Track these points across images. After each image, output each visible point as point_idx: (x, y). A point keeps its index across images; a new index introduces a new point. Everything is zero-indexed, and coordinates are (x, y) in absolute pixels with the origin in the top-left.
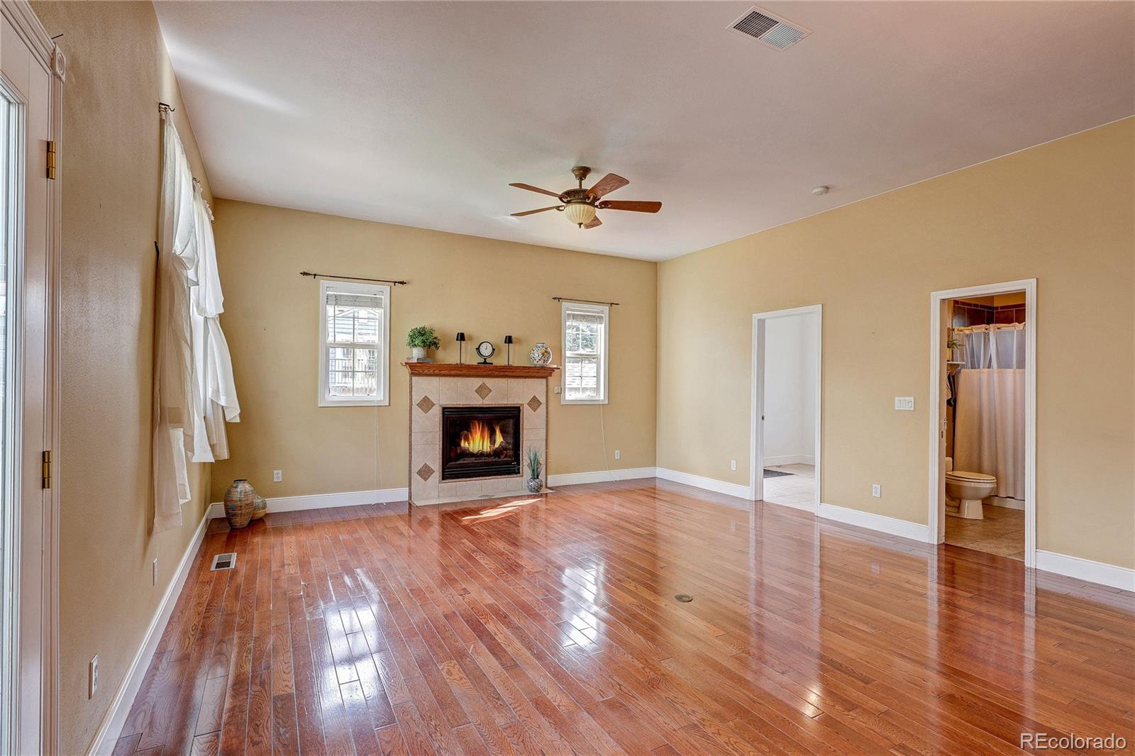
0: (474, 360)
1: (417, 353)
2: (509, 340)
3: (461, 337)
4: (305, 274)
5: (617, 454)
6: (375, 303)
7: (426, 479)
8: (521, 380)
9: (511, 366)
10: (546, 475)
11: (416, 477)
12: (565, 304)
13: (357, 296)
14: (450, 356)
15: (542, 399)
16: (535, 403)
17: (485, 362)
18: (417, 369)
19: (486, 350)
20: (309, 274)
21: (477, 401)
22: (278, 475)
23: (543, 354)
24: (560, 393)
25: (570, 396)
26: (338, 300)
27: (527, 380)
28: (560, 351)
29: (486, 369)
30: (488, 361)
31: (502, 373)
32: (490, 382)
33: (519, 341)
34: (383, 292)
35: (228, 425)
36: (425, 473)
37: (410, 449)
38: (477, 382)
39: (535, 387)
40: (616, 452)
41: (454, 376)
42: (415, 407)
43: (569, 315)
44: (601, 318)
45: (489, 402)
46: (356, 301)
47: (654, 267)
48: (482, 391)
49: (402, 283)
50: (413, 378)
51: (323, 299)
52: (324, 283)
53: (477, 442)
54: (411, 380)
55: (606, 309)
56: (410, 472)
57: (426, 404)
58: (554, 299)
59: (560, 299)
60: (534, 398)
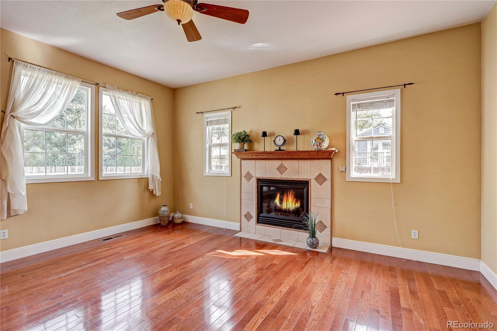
0: (273, 148)
2: (297, 132)
3: (264, 134)
5: (414, 234)
6: (226, 121)
7: (248, 221)
8: (309, 162)
9: (299, 151)
10: (331, 236)
11: (243, 218)
12: (349, 97)
13: (218, 120)
14: (259, 147)
15: (328, 176)
16: (321, 179)
17: (280, 149)
19: (280, 141)
20: (199, 113)
21: (277, 176)
22: (191, 206)
23: (315, 141)
24: (345, 172)
25: (354, 174)
26: (210, 123)
27: (314, 161)
28: (344, 136)
29: (281, 155)
30: (282, 148)
31: (290, 157)
32: (286, 163)
33: (305, 132)
34: (229, 114)
36: (248, 217)
37: (241, 201)
38: (277, 163)
39: (323, 166)
40: (413, 231)
41: (263, 159)
42: (243, 178)
43: (354, 105)
44: (393, 101)
45: (287, 176)
46: (218, 122)
48: (281, 169)
49: (236, 108)
50: (242, 161)
51: (205, 124)
52: (206, 115)
53: (290, 204)
54: (240, 163)
55: (398, 91)
56: (241, 214)
57: (249, 176)
58: (337, 94)
59: (343, 93)
60: (320, 175)
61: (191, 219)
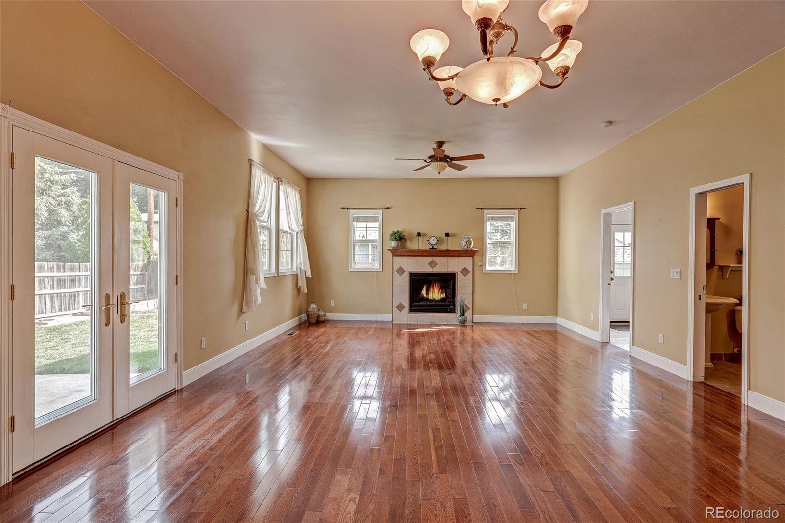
0: (428, 247)
1: (394, 244)
2: (448, 235)
3: (419, 235)
4: (343, 208)
5: (525, 306)
6: (375, 219)
7: (401, 311)
8: (456, 258)
9: (449, 250)
10: (473, 315)
11: (395, 309)
12: (485, 211)
13: (367, 217)
14: (413, 245)
15: (470, 269)
16: (465, 271)
17: (433, 248)
18: (395, 252)
19: (433, 241)
20: (344, 208)
21: (429, 270)
22: (332, 303)
23: (466, 243)
24: (483, 266)
25: (488, 268)
26: (358, 219)
27: (460, 258)
28: (482, 240)
29: (434, 252)
30: (434, 247)
31: (443, 254)
32: (436, 259)
33: (454, 235)
34: (379, 213)
35: (307, 278)
36: (400, 307)
37: (393, 294)
38: (429, 259)
39: (467, 262)
40: (524, 304)
41: (416, 256)
42: (395, 272)
43: (489, 218)
44: (513, 218)
45: (437, 270)
46: (366, 219)
47: (555, 181)
48: (432, 264)
49: (388, 208)
50: (394, 257)
51: (351, 219)
52: (352, 211)
53: (436, 294)
54: (393, 259)
55: (516, 212)
56: (393, 306)
57: (401, 271)
58: (478, 208)
59: (482, 208)
60: (465, 269)
61: (330, 316)
